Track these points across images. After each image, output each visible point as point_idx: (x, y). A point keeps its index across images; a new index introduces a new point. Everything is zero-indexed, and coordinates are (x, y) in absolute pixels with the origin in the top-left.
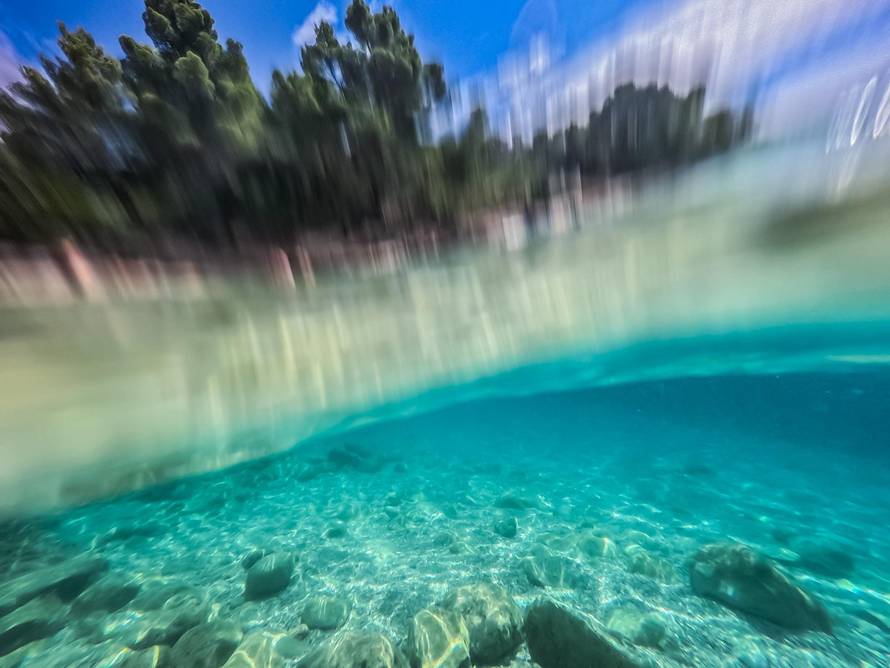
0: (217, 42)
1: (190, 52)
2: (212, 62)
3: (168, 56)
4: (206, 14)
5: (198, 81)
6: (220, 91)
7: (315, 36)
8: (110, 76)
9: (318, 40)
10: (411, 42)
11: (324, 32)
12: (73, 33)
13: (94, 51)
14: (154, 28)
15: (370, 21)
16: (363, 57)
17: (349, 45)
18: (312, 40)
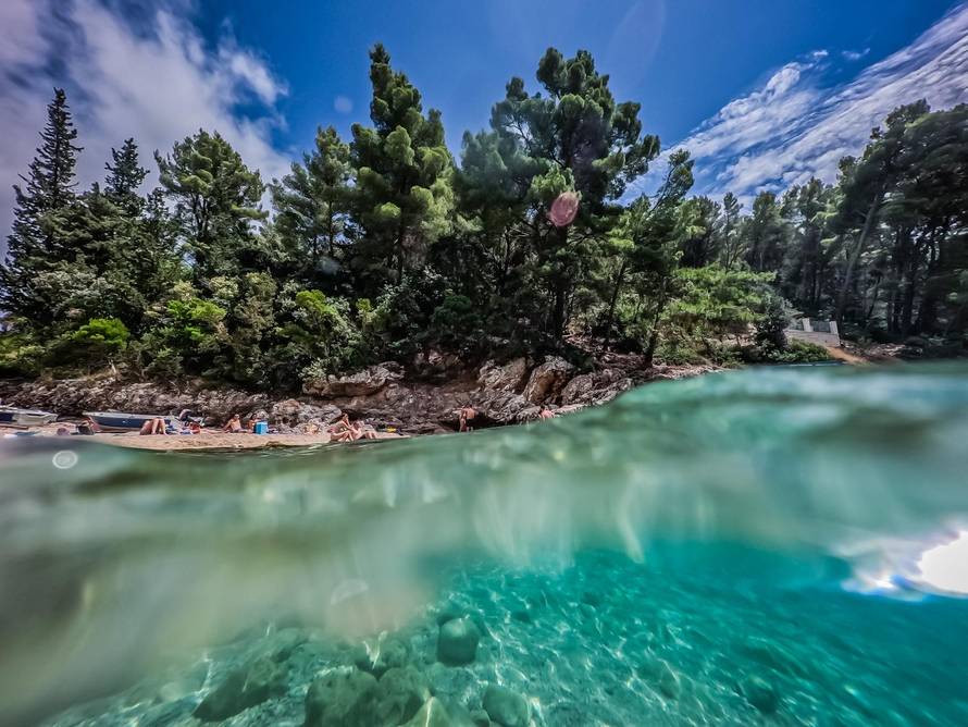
0: (421, 114)
1: (399, 127)
2: (415, 132)
3: (383, 134)
4: (416, 92)
5: (402, 151)
6: (418, 158)
7: (507, 92)
8: (342, 158)
9: (508, 96)
10: (605, 84)
11: (515, 89)
12: (325, 130)
13: (335, 141)
14: (377, 113)
15: (562, 68)
16: (552, 106)
17: (538, 95)
18: (503, 97)
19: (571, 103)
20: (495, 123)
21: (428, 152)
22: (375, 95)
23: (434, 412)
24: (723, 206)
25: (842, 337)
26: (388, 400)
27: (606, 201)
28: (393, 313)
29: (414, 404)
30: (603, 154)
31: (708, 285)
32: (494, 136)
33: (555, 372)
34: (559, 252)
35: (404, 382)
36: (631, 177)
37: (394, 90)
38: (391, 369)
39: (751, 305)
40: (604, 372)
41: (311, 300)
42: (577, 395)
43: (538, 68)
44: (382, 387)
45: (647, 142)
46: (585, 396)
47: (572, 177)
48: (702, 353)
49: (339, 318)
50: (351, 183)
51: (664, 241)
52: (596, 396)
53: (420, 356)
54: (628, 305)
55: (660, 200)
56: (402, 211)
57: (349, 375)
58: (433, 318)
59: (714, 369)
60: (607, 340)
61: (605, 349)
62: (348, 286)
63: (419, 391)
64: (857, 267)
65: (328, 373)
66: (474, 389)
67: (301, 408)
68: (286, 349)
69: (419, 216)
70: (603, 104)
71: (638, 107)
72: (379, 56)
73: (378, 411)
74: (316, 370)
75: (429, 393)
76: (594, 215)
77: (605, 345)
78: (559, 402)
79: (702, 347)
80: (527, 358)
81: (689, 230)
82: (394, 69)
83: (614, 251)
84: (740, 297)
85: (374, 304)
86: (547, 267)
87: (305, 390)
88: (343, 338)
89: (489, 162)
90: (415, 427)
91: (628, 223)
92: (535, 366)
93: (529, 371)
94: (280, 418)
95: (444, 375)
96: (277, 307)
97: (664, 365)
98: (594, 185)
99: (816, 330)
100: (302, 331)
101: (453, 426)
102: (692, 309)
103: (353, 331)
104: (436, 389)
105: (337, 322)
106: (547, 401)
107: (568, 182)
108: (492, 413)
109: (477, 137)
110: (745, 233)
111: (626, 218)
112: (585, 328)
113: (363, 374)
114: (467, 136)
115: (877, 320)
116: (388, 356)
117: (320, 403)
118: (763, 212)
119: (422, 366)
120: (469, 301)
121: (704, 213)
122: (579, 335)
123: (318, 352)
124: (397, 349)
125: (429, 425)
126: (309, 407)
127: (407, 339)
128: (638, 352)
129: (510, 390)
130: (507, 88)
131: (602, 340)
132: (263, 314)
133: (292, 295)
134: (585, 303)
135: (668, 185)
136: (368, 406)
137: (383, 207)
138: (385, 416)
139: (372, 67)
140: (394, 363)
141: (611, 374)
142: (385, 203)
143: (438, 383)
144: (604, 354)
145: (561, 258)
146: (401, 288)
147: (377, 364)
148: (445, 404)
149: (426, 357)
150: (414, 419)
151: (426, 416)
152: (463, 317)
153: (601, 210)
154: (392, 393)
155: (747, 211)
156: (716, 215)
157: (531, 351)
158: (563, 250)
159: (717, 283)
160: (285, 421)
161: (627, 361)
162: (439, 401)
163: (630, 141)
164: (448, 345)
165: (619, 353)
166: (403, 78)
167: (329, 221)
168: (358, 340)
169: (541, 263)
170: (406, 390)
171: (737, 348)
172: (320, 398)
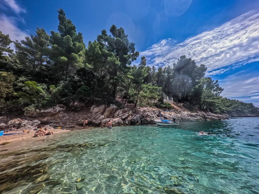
0: (76, 33)
1: (68, 35)
2: (74, 37)
3: (63, 36)
4: (74, 26)
5: (69, 42)
6: (74, 45)
7: (101, 33)
8: (47, 39)
9: (102, 34)
10: (127, 37)
11: (104, 32)
12: (40, 29)
13: (44, 33)
14: (60, 29)
15: (117, 30)
16: (114, 39)
17: (110, 36)
18: (101, 34)
19: (119, 40)
20: (98, 40)
21: (78, 44)
22: (60, 23)
23: (76, 121)
24: (152, 69)
25: (174, 101)
26: (59, 117)
27: (127, 65)
28: (63, 90)
29: (68, 118)
30: (126, 54)
31: (149, 89)
32: (98, 44)
33: (113, 109)
34: (115, 77)
35: (65, 111)
36: (133, 60)
37: (67, 24)
38: (61, 107)
39: (157, 94)
40: (125, 109)
41: (31, 84)
42: (118, 115)
43: (110, 29)
44: (57, 113)
45: (137, 53)
46: (120, 115)
47: (118, 59)
48: (147, 104)
49: (42, 91)
50: (50, 47)
51: (140, 77)
52: (123, 115)
53: (72, 103)
54: (131, 91)
55: (139, 67)
56: (68, 59)
57: (45, 110)
58: (77, 92)
59: (150, 108)
60: (126, 100)
61: (126, 102)
62: (47, 79)
63: (71, 114)
64: (176, 86)
65: (36, 109)
66: (89, 114)
67: (23, 121)
68: (18, 101)
69: (73, 61)
70: (126, 42)
71: (134, 45)
72: (61, 12)
73: (55, 121)
74: (31, 108)
75: (74, 114)
76: (124, 68)
77: (126, 101)
78: (113, 117)
79: (147, 102)
80: (105, 105)
81: (145, 75)
82: (67, 18)
83: (128, 78)
84: (155, 92)
85: (56, 87)
86: (111, 81)
87: (25, 115)
88: (44, 97)
89: (96, 51)
90: (68, 126)
91: (132, 72)
92: (107, 107)
93: (105, 108)
94: (12, 126)
95: (79, 109)
96: (15, 85)
97: (139, 107)
98: (124, 61)
99: (169, 99)
100: (26, 94)
101: (81, 125)
102: (145, 95)
103: (47, 95)
104: (76, 113)
105: (41, 92)
106: (110, 116)
107: (117, 60)
108: (94, 121)
109: (93, 43)
110: (156, 76)
111: (131, 70)
112: (121, 96)
113: (50, 109)
114: (90, 42)
115: (179, 97)
116: (60, 102)
117: (32, 119)
118: (160, 71)
119: (72, 106)
120: (89, 88)
121: (148, 70)
122: (119, 98)
123: (33, 102)
124: (64, 100)
125: (73, 125)
126: (27, 121)
127: (67, 98)
128: (133, 103)
129: (100, 114)
130: (102, 32)
131: (125, 100)
132: (8, 88)
133: (23, 82)
134: (121, 90)
135: (141, 64)
136: (51, 120)
137: (61, 57)
138: (57, 122)
139: (59, 15)
140: (62, 105)
141: (127, 109)
142: (62, 57)
143: (77, 111)
144: (125, 104)
145: (115, 79)
146: (66, 82)
147: (56, 106)
148: (79, 118)
149: (74, 103)
150: (68, 123)
151: (72, 122)
152: (86, 92)
153: (126, 67)
154: (60, 115)
155: (157, 71)
156: (151, 71)
157: (106, 103)
158: (116, 77)
159: (151, 88)
160: (14, 127)
161: (131, 106)
162: (77, 117)
163: (133, 52)
164: (81, 100)
165: (129, 103)
166: (70, 21)
167: (41, 58)
168: (49, 98)
169: (110, 79)
170: (66, 114)
171: (154, 103)
172: (32, 117)
